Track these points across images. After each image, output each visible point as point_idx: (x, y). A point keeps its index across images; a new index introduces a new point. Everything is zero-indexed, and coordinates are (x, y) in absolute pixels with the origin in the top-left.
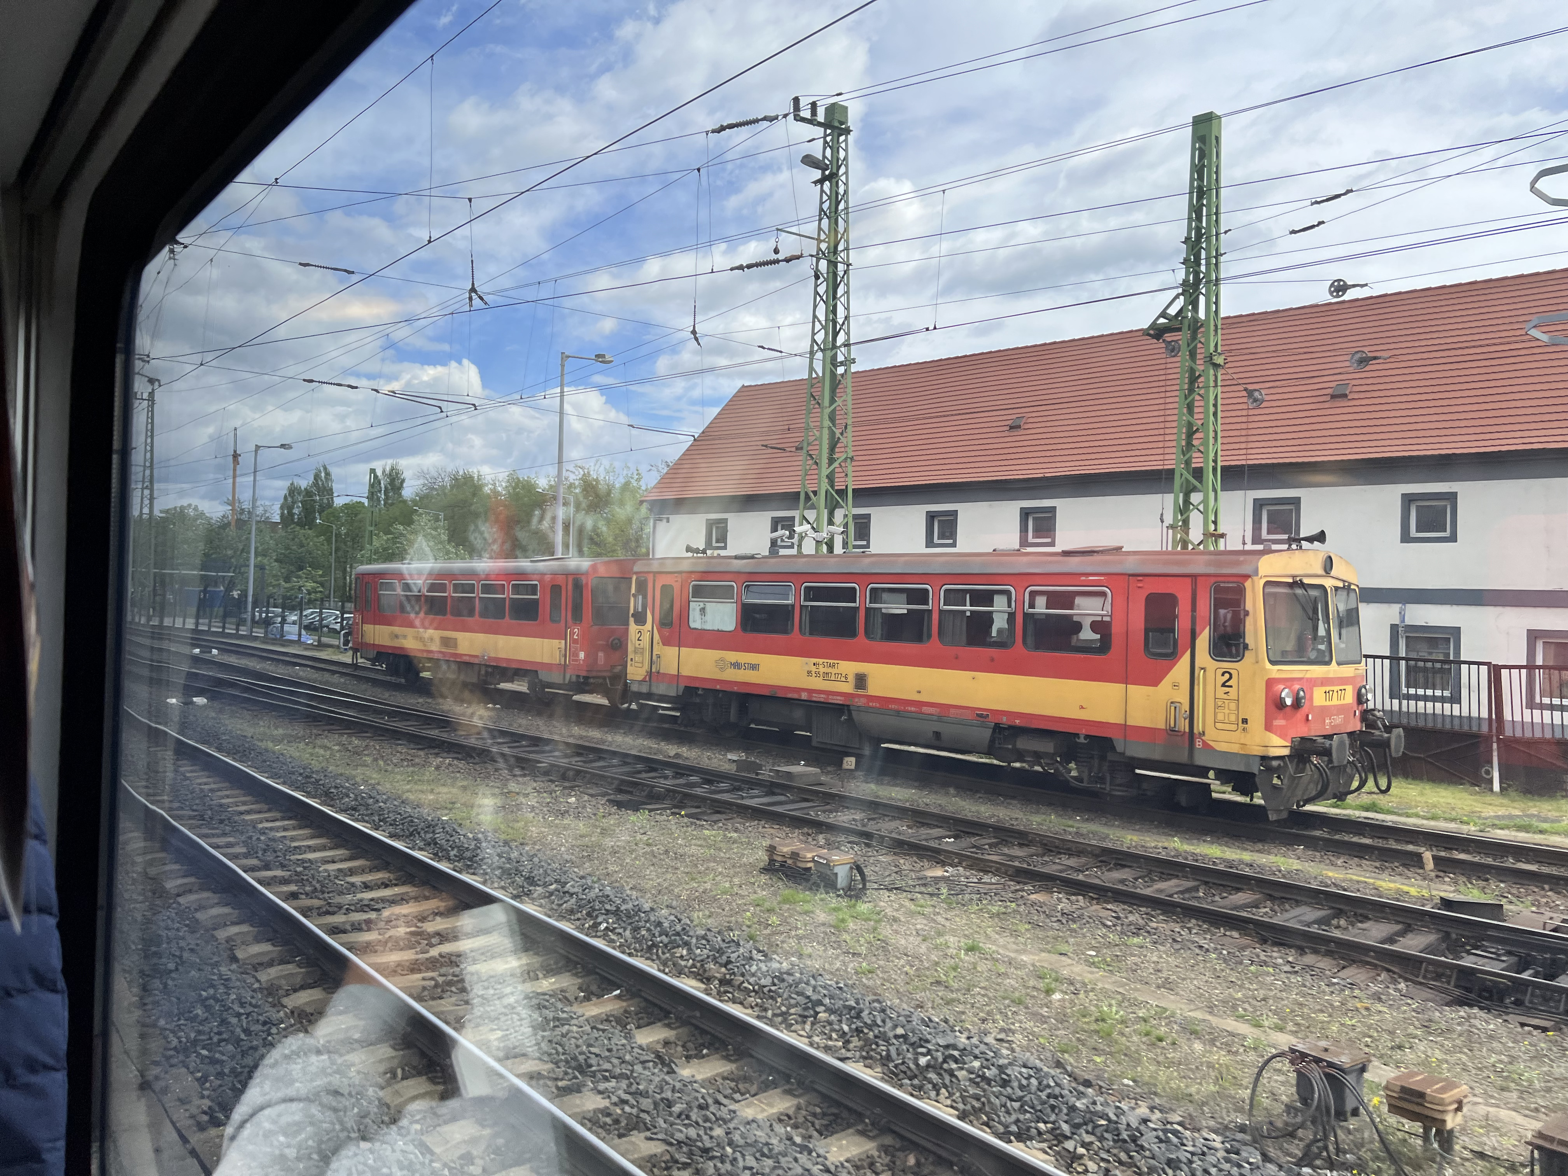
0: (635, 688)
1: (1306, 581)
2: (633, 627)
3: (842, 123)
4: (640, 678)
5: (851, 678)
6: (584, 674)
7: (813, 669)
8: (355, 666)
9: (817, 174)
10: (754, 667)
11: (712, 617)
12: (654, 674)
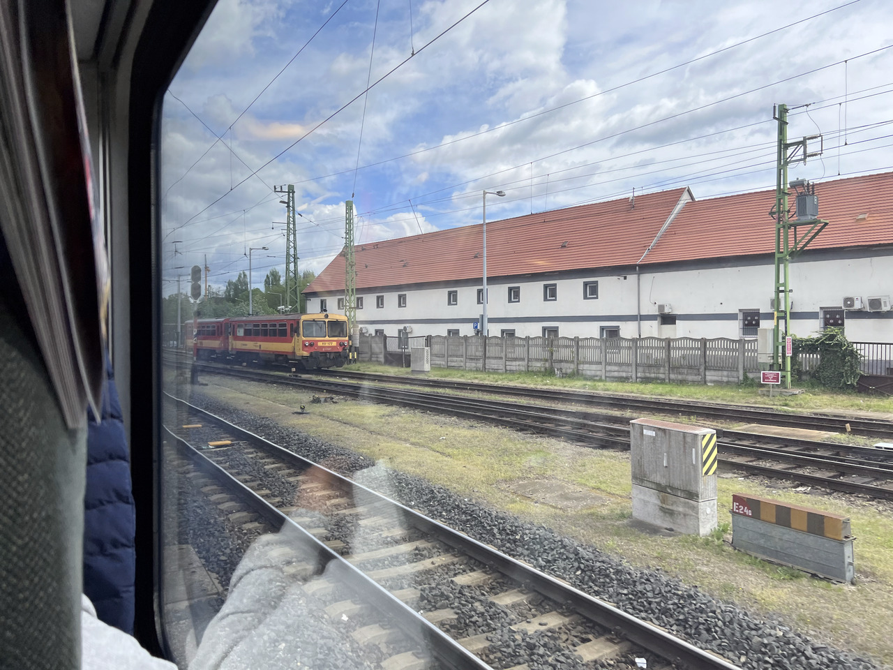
0: (230, 353)
2: (229, 336)
5: (259, 346)
6: (223, 350)
7: (254, 344)
11: (241, 333)
12: (232, 348)
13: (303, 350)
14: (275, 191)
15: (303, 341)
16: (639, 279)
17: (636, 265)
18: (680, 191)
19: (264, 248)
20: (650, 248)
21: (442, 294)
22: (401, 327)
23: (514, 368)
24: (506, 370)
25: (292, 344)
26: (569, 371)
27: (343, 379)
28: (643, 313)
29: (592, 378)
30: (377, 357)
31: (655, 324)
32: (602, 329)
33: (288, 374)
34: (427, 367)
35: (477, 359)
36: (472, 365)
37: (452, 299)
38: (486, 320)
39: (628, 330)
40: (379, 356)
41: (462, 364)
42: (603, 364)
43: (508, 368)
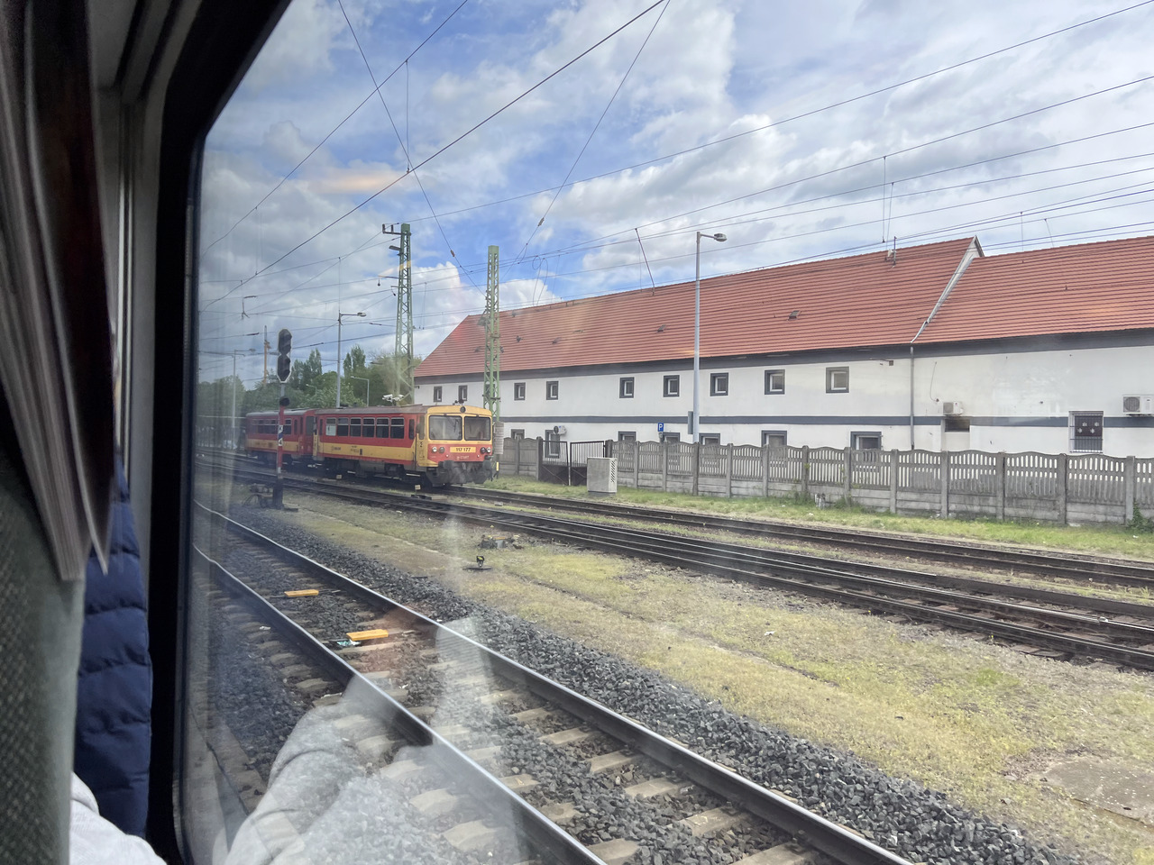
0: (317, 460)
1: (449, 415)
2: (314, 436)
3: (407, 232)
4: (316, 455)
5: (359, 451)
6: (303, 455)
7: (352, 448)
8: (248, 458)
10: (339, 449)
11: (331, 431)
12: (318, 453)
13: (429, 458)
14: (384, 232)
15: (429, 445)
16: (913, 366)
17: (910, 345)
18: (966, 241)
19: (360, 314)
20: (928, 321)
21: (612, 382)
22: (551, 426)
23: (743, 491)
24: (732, 495)
25: (412, 449)
26: (836, 498)
27: (496, 503)
28: (918, 414)
29: (872, 510)
30: (528, 470)
31: (937, 430)
32: (854, 435)
33: (409, 494)
34: (612, 487)
35: (685, 477)
36: (676, 484)
37: (627, 388)
38: (697, 420)
39: (893, 438)
40: (530, 468)
41: (660, 483)
42: (893, 489)
43: (734, 491)
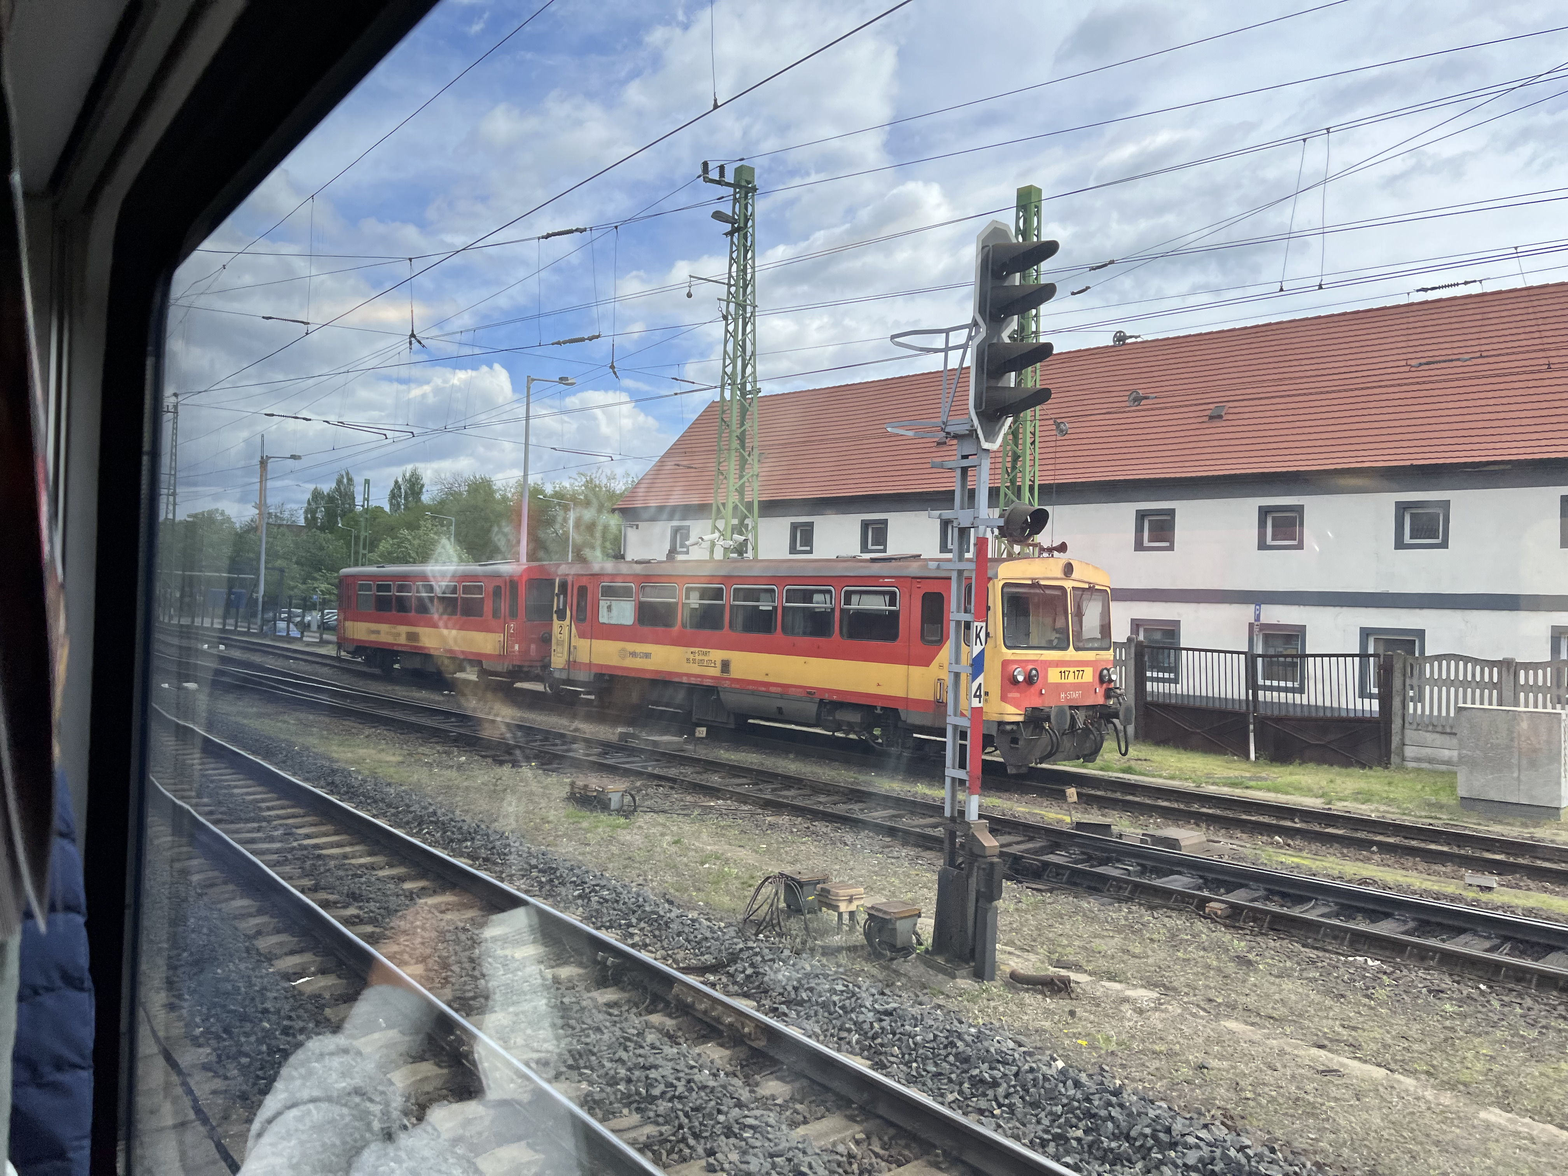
0: (557, 675)
1: (1042, 583)
2: (556, 623)
3: (748, 183)
4: (561, 666)
5: (719, 665)
6: (518, 663)
7: (691, 657)
8: (338, 658)
9: (728, 227)
10: (647, 655)
11: (618, 613)
12: (572, 663)
13: (1004, 698)
14: (706, 180)
15: (1005, 664)
25: (934, 671)
34: (1565, 793)
